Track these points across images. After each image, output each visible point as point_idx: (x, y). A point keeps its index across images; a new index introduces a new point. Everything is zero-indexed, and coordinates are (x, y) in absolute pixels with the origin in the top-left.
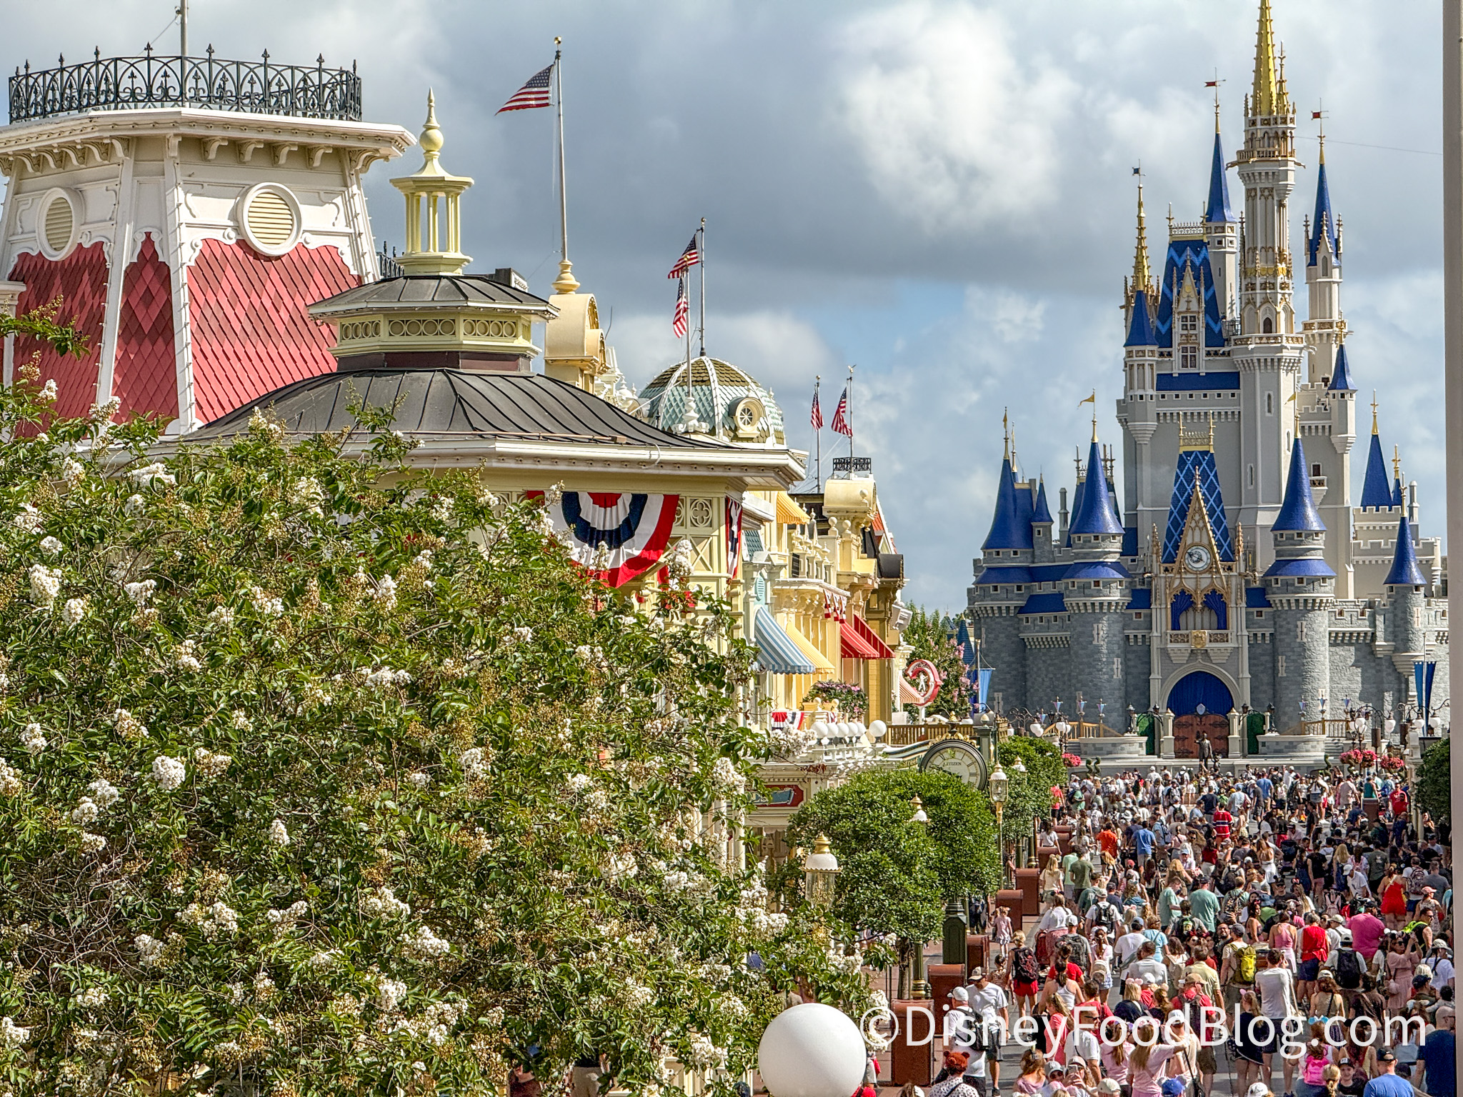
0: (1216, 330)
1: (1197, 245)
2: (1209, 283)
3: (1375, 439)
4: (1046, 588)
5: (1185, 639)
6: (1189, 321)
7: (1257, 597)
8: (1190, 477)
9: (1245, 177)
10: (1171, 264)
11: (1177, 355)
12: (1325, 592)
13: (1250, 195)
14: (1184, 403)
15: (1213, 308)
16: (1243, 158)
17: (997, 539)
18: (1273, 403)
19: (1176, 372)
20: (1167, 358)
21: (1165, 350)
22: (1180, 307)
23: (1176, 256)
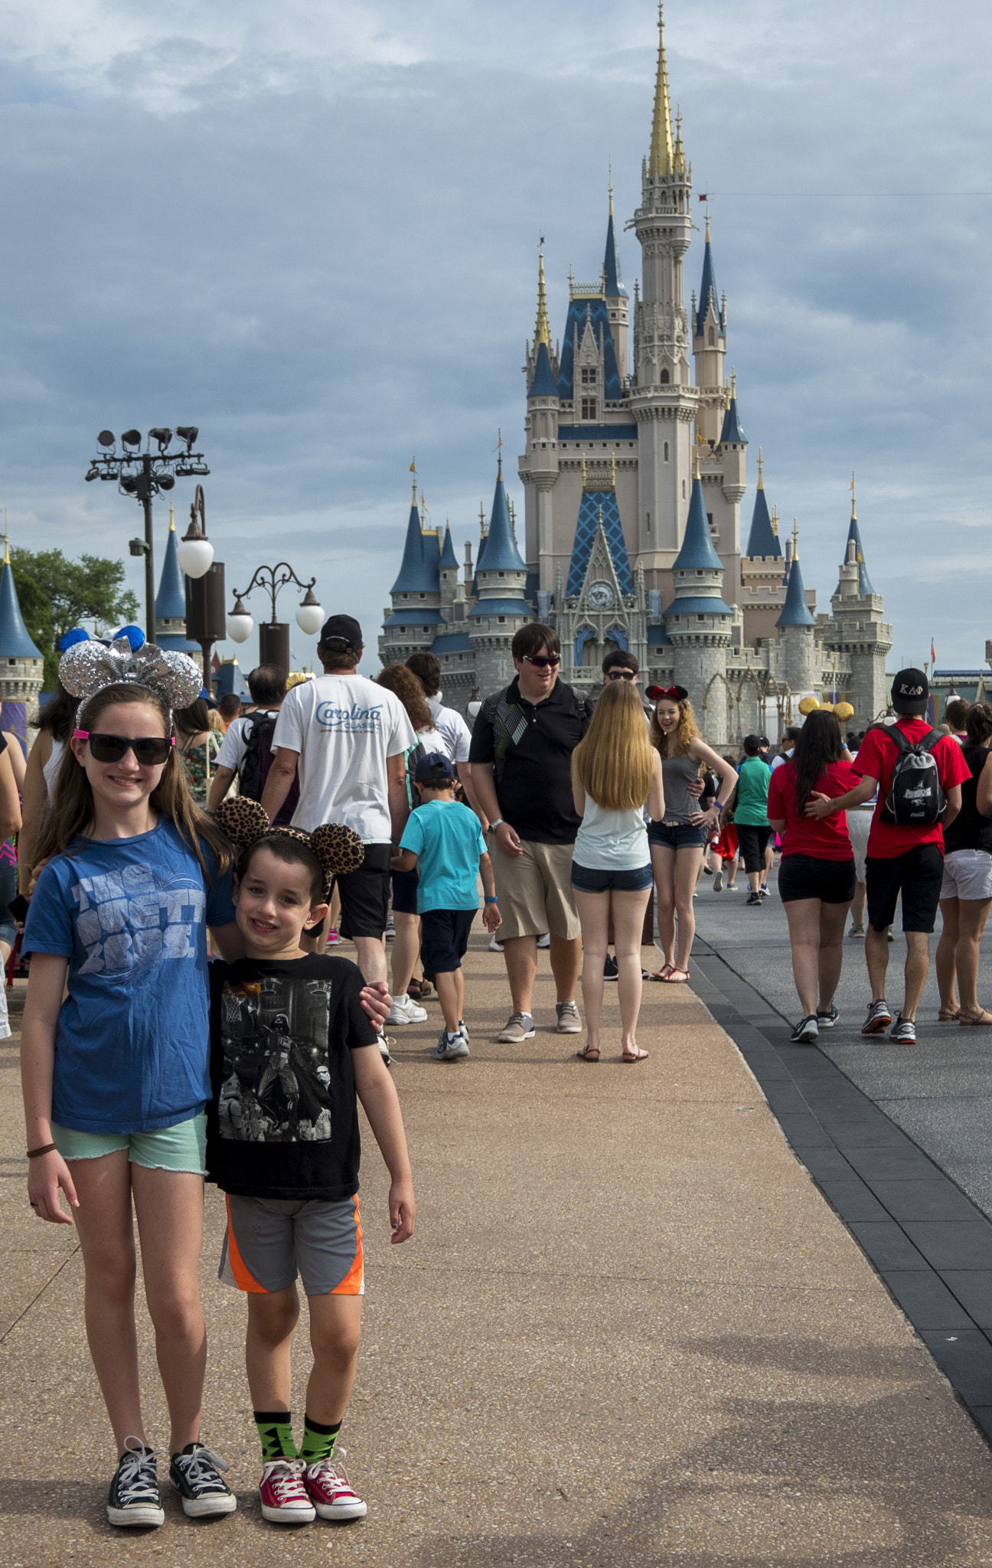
0: (614, 384)
1: (597, 304)
3: (760, 494)
6: (589, 377)
7: (658, 634)
8: (592, 521)
9: (643, 237)
10: (571, 321)
11: (578, 407)
12: (716, 629)
13: (648, 254)
14: (583, 452)
15: (610, 362)
17: (403, 585)
18: (669, 451)
19: (577, 422)
20: (568, 410)
21: (567, 402)
22: (580, 362)
23: (576, 312)
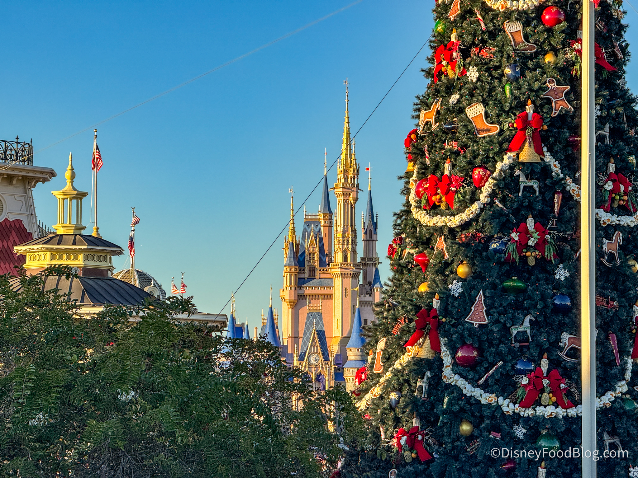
0: (324, 260)
1: (316, 223)
2: (321, 240)
6: (312, 256)
10: (305, 231)
11: (307, 271)
13: (339, 202)
14: (309, 291)
15: (323, 251)
18: (347, 292)
19: (306, 277)
20: (303, 272)
21: (302, 268)
22: (308, 250)
23: (307, 227)
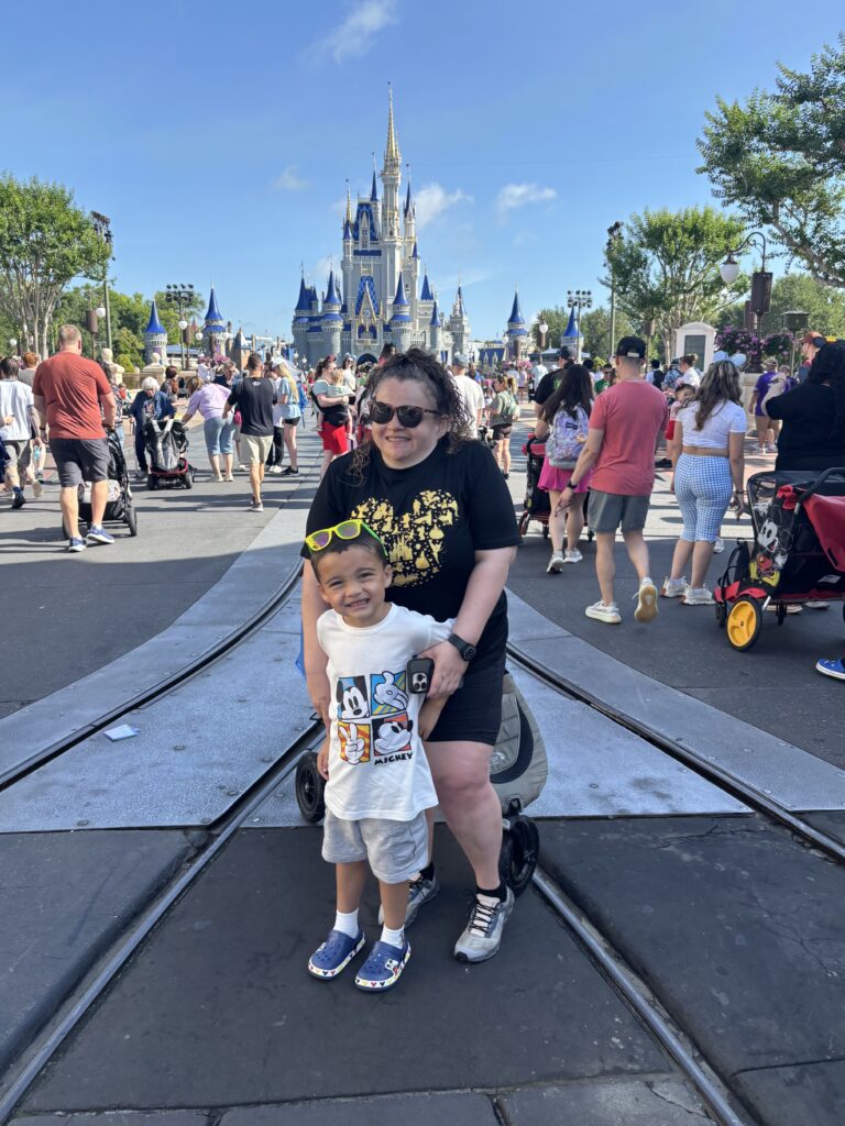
0: (374, 235)
1: (368, 205)
2: (371, 219)
3: (426, 277)
4: (316, 324)
5: (363, 342)
6: (365, 232)
7: (387, 328)
8: (364, 284)
9: (384, 180)
10: (358, 211)
11: (360, 244)
12: (408, 326)
13: (386, 187)
14: (362, 260)
15: (372, 228)
16: (382, 174)
17: (299, 307)
18: (393, 261)
19: (360, 249)
20: (357, 245)
21: (356, 242)
22: (361, 227)
23: (360, 208)
